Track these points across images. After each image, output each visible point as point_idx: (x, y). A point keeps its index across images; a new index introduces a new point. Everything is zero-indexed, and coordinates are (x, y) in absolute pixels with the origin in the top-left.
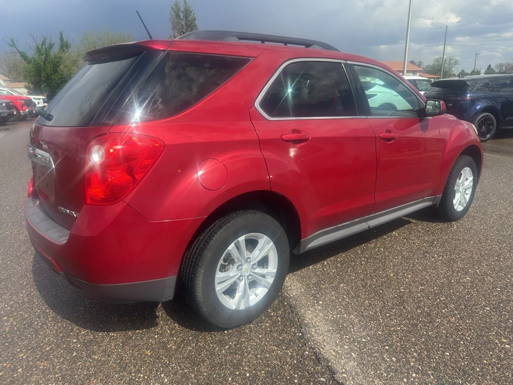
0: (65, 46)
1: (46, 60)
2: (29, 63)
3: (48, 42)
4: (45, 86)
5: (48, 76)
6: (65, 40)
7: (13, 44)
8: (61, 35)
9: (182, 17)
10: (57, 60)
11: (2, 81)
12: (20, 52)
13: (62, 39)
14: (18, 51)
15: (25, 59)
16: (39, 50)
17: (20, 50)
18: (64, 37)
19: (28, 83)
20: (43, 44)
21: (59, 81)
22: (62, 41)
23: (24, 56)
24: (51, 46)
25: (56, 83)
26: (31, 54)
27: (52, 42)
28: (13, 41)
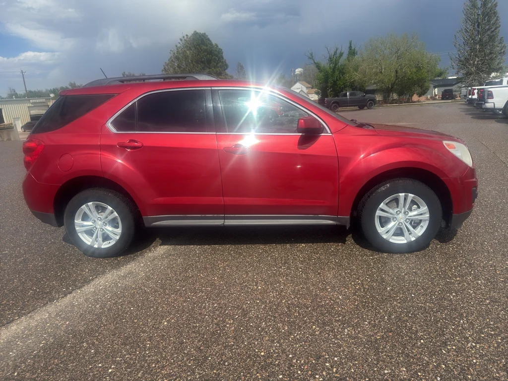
0: (352, 53)
1: (335, 67)
2: (321, 72)
3: (338, 52)
4: (331, 91)
5: (334, 82)
6: (353, 48)
7: (311, 57)
8: (350, 44)
9: (479, 6)
10: (342, 67)
11: (305, 88)
12: (315, 63)
13: (350, 47)
14: (314, 62)
15: (319, 69)
16: (331, 59)
17: (316, 61)
18: (352, 46)
19: (318, 89)
20: (335, 53)
21: (343, 86)
22: (350, 49)
23: (318, 66)
24: (341, 54)
25: (340, 87)
26: (325, 63)
27: (342, 51)
28: (311, 54)
